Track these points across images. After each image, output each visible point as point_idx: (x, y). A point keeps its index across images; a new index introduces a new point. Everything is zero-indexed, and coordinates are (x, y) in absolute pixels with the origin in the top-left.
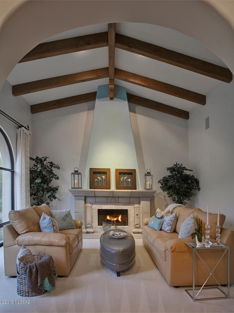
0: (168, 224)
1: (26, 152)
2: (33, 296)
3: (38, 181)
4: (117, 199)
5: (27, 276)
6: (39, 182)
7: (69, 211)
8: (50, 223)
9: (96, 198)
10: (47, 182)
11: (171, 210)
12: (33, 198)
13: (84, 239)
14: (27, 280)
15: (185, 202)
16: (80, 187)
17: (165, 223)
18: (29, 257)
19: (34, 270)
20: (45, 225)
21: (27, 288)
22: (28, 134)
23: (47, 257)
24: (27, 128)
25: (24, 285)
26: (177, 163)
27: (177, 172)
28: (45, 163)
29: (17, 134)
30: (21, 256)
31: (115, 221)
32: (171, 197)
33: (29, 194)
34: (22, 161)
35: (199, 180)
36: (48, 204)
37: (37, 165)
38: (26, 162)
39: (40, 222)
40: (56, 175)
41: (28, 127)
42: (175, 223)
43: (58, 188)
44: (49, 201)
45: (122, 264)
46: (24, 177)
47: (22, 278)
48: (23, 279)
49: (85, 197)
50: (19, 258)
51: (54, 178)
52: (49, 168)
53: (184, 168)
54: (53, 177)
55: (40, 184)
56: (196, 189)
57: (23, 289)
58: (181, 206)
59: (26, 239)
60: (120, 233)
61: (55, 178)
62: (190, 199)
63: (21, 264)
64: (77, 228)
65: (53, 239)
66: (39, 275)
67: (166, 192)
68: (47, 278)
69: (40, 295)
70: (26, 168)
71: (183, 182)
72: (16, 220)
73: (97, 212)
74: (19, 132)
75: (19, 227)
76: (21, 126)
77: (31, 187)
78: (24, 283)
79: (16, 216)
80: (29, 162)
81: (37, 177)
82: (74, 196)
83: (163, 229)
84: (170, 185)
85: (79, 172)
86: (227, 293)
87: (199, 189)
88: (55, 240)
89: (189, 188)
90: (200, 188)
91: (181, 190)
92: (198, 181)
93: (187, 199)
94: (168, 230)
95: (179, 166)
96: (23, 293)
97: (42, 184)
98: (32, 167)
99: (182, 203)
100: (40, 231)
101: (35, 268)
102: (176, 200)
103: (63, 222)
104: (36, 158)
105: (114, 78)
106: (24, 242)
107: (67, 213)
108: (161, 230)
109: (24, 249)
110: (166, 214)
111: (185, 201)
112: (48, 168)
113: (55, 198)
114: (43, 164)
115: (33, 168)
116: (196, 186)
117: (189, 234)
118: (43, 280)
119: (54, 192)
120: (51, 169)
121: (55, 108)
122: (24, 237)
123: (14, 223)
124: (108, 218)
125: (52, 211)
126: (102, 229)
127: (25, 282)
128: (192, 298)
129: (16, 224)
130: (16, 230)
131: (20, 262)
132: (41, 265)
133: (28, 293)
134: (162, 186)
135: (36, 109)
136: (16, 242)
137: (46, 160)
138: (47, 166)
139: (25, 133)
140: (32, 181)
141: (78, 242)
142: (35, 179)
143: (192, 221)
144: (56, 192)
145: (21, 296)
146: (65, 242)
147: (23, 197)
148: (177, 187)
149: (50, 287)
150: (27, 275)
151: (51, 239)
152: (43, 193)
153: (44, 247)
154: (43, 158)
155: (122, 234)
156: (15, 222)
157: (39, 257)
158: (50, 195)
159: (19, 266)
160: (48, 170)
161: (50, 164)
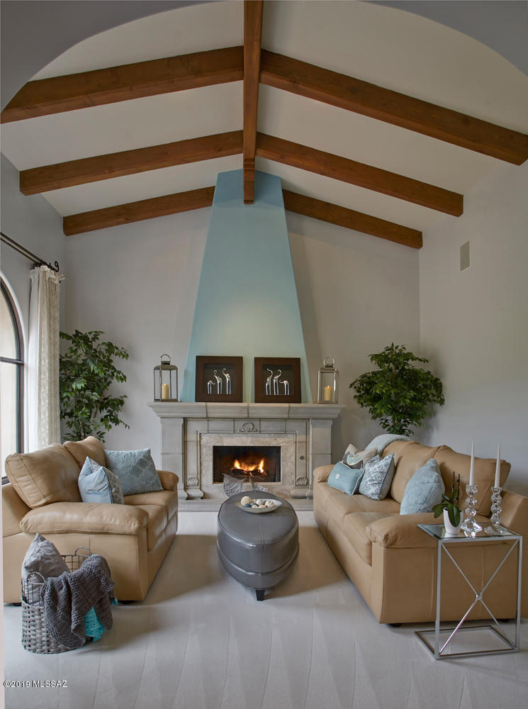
0: (373, 480)
1: (52, 321)
2: (59, 651)
3: (79, 385)
4: (256, 423)
5: (46, 607)
6: (80, 388)
7: (149, 451)
8: (102, 482)
9: (210, 422)
10: (100, 387)
11: (380, 449)
12: (68, 423)
13: (181, 511)
14: (45, 615)
15: (409, 431)
16: (174, 397)
17: (367, 479)
18: (52, 561)
19: (62, 593)
20: (92, 486)
21: (44, 634)
22: (57, 282)
23: (95, 562)
24: (55, 268)
25: (38, 627)
26: (393, 344)
27: (393, 363)
28: (95, 345)
29: (31, 280)
30: (33, 559)
31: (252, 472)
32: (378, 419)
33: (59, 413)
34: (43, 341)
35: (442, 381)
36: (100, 435)
37: (76, 350)
38: (51, 343)
39: (79, 479)
40: (119, 372)
41: (57, 266)
42: (389, 478)
43: (124, 399)
44: (102, 428)
45: (268, 573)
46: (46, 376)
47: (33, 612)
48: (36, 613)
49: (185, 420)
50: (27, 565)
51: (115, 378)
52: (104, 357)
53: (409, 356)
54: (113, 375)
55: (82, 392)
56: (434, 400)
57: (35, 635)
58: (402, 440)
59: (46, 519)
60: (263, 500)
61: (117, 377)
62: (420, 424)
63: (31, 579)
64: (165, 489)
65: (108, 520)
66: (73, 604)
67: (368, 408)
68: (93, 609)
69: (75, 649)
70: (51, 357)
71: (405, 387)
72: (23, 476)
73: (211, 452)
74: (36, 276)
75: (31, 490)
76: (39, 263)
77: (62, 399)
78: (37, 622)
79: (22, 467)
80: (58, 344)
81: (77, 376)
82: (159, 418)
83: (361, 490)
84: (378, 392)
85: (171, 364)
86: (513, 640)
87: (442, 402)
88: (113, 520)
89: (420, 400)
90: (444, 400)
91: (402, 404)
92: (441, 383)
93: (414, 422)
94: (373, 494)
95: (397, 351)
96: (35, 645)
97: (88, 392)
98: (66, 355)
99: (401, 432)
100: (80, 500)
101: (64, 588)
102: (388, 425)
103: (134, 477)
104: (74, 333)
105: (256, 154)
106: (40, 527)
107: (144, 456)
108: (357, 492)
109: (40, 543)
110: (367, 459)
111: (410, 427)
112: (101, 357)
113: (117, 421)
114: (91, 347)
115: (68, 355)
116: (434, 396)
117: (425, 505)
118: (82, 614)
119: (114, 408)
120: (108, 359)
121: (118, 223)
122: (40, 515)
123: (17, 482)
124: (237, 465)
125: (108, 452)
126: (223, 490)
127: (40, 619)
128: (433, 653)
129: (22, 485)
130: (24, 499)
131: (29, 574)
132: (80, 580)
133: (48, 645)
134: (358, 394)
135: (74, 224)
136: (22, 526)
137: (98, 339)
138: (100, 352)
139: (49, 278)
140: (64, 384)
141: (168, 522)
142: (73, 381)
143: (434, 477)
144: (118, 410)
145: (31, 653)
146: (136, 526)
147: (44, 421)
148: (393, 396)
149: (100, 629)
150: (45, 604)
151: (104, 518)
152: (91, 412)
153: (86, 537)
154: (90, 333)
155: (270, 503)
156: (20, 481)
157: (75, 559)
158: (106, 416)
159: (26, 584)
160: (102, 361)
161: (107, 348)
